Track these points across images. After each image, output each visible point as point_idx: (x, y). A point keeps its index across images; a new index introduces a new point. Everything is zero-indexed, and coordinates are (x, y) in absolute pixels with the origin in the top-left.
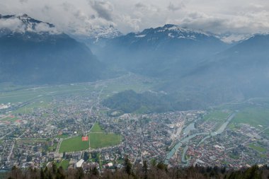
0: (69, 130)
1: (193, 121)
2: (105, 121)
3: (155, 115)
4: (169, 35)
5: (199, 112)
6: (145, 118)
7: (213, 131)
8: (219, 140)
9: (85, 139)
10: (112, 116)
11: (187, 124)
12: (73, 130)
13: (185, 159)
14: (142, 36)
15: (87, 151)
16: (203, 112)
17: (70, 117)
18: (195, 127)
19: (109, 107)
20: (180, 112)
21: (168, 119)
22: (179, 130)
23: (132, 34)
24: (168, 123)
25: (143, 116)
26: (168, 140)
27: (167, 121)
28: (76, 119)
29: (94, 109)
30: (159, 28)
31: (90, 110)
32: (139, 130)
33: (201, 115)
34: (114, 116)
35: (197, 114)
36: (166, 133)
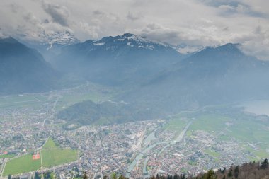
0: (16, 149)
1: (153, 131)
2: (59, 136)
3: (115, 127)
4: (129, 44)
5: (159, 121)
6: (104, 130)
7: (173, 139)
8: (178, 148)
9: (36, 157)
10: (68, 129)
11: (148, 134)
12: (21, 148)
13: (147, 170)
14: (100, 44)
15: (38, 171)
16: (162, 121)
17: (17, 133)
18: (156, 136)
19: (65, 119)
20: (141, 122)
21: (128, 130)
22: (140, 141)
23: (90, 42)
24: (128, 134)
25: (103, 128)
26: (129, 151)
27: (128, 132)
28: (26, 134)
29: (48, 122)
30: (118, 37)
31: (43, 124)
32: (99, 143)
33: (161, 124)
34: (71, 129)
35: (157, 124)
36: (126, 145)
